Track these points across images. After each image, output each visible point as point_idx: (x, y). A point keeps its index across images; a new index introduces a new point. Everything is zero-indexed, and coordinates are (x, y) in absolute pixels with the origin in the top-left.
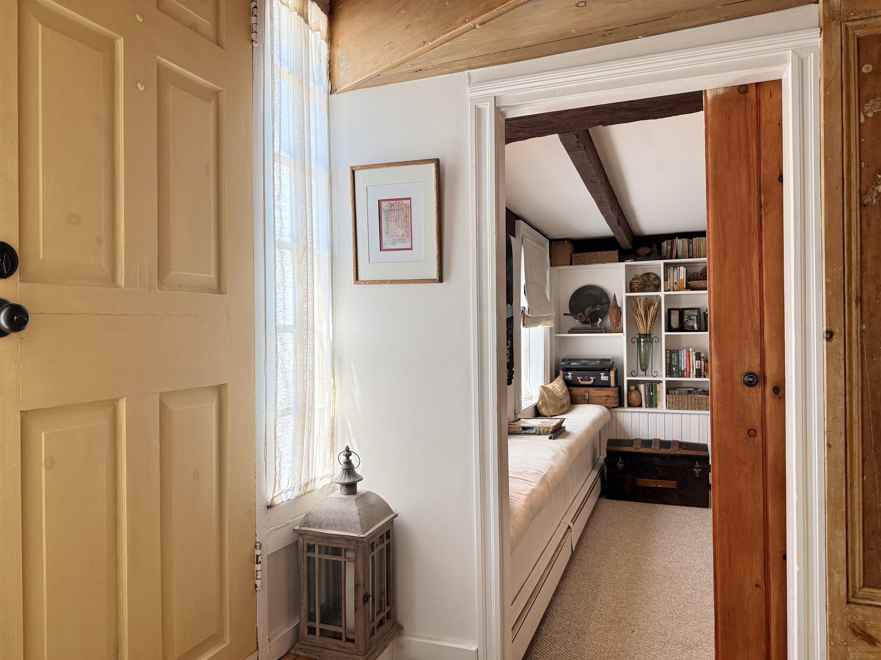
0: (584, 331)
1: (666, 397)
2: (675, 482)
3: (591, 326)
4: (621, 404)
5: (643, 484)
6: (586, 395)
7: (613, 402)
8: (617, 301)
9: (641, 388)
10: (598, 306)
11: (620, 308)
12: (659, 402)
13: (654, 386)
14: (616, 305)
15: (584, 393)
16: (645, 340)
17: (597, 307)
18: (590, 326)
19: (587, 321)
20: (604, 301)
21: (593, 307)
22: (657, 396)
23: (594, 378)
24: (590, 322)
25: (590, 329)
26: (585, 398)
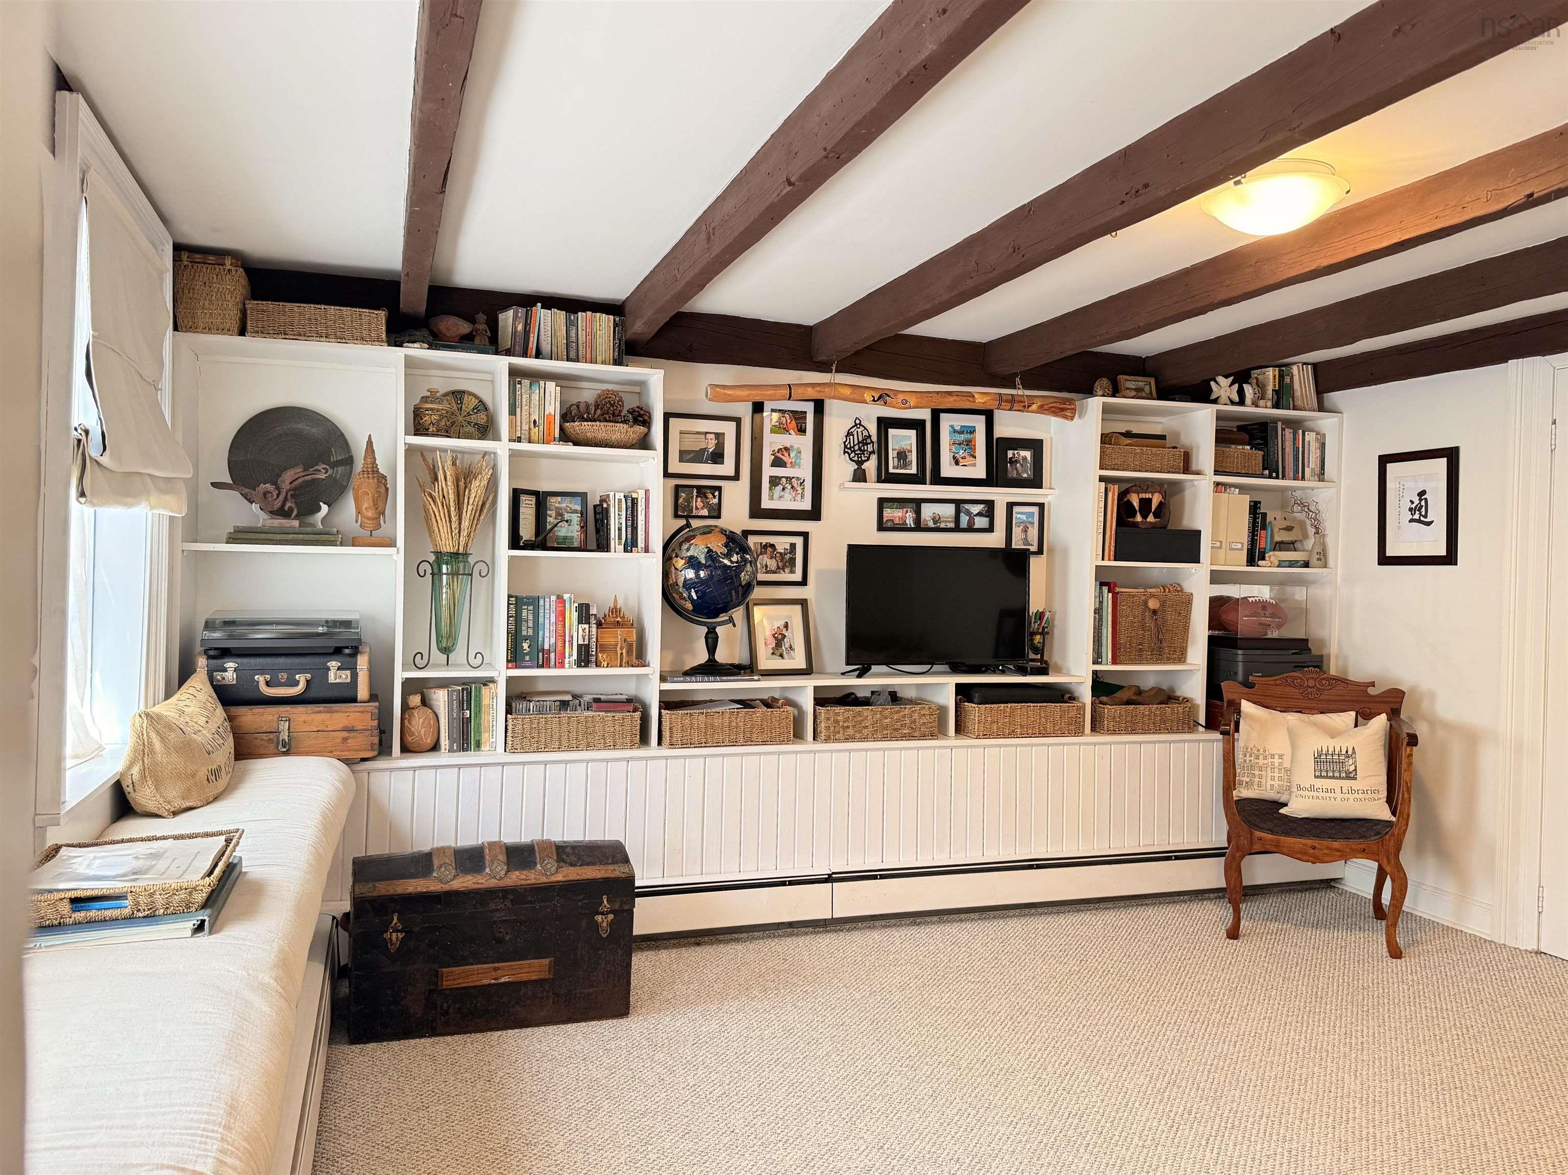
0: (278, 537)
1: (506, 721)
2: (546, 961)
3: (300, 526)
4: (384, 749)
5: (458, 981)
6: (281, 728)
7: (363, 743)
8: (375, 459)
9: (439, 701)
10: (321, 467)
11: (384, 478)
12: (485, 737)
13: (476, 691)
14: (372, 470)
15: (275, 725)
16: (452, 568)
17: (316, 470)
18: (296, 523)
19: (286, 508)
20: (336, 456)
21: (304, 470)
22: (480, 719)
23: (309, 676)
24: (295, 513)
25: (297, 531)
26: (279, 737)
